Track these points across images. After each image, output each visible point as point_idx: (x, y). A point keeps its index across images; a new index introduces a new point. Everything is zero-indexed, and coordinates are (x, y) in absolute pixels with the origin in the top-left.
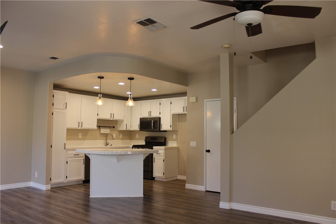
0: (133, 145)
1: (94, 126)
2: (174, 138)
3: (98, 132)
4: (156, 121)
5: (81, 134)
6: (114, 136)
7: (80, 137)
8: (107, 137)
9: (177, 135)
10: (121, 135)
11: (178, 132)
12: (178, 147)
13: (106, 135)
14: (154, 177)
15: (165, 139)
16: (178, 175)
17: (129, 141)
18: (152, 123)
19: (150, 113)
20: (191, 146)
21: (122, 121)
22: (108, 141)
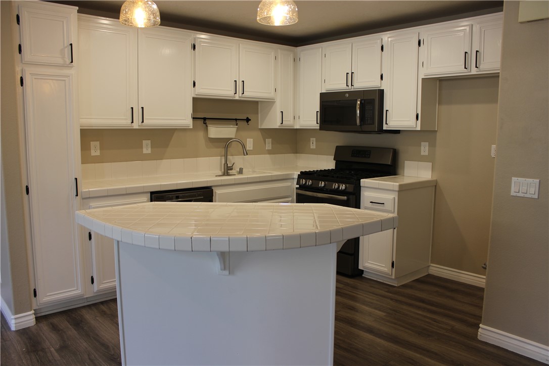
0: (301, 172)
1: (184, 117)
2: (422, 153)
3: (201, 134)
4: (372, 102)
5: (149, 142)
6: (250, 144)
7: (147, 150)
8: (227, 148)
9: (432, 145)
10: (269, 141)
11: (438, 134)
12: (436, 181)
13: (225, 144)
14: (363, 271)
15: (395, 154)
16: (432, 263)
17: (291, 156)
18: (358, 106)
19: (350, 76)
20: (513, 193)
21: (269, 103)
22: (232, 159)
